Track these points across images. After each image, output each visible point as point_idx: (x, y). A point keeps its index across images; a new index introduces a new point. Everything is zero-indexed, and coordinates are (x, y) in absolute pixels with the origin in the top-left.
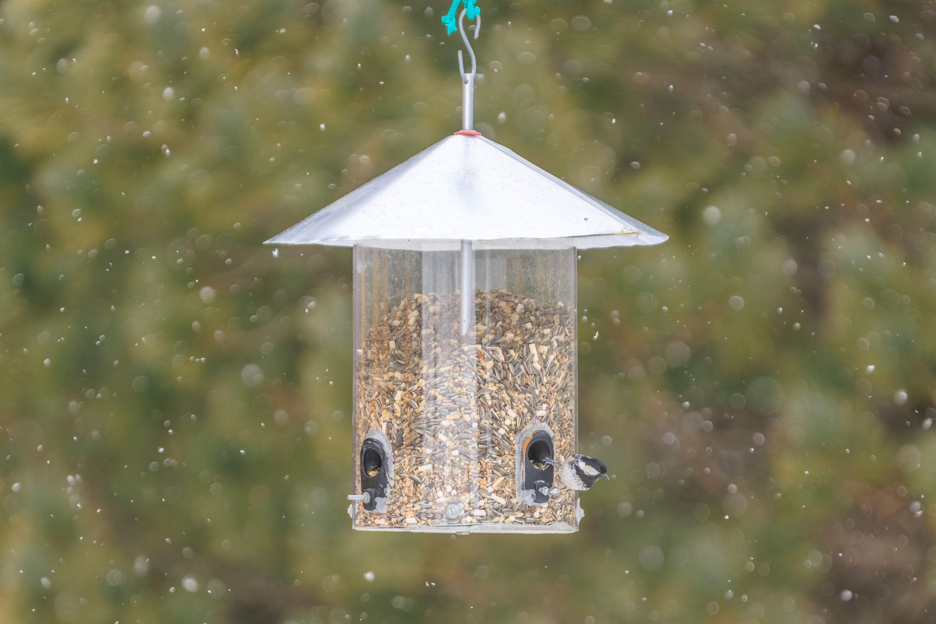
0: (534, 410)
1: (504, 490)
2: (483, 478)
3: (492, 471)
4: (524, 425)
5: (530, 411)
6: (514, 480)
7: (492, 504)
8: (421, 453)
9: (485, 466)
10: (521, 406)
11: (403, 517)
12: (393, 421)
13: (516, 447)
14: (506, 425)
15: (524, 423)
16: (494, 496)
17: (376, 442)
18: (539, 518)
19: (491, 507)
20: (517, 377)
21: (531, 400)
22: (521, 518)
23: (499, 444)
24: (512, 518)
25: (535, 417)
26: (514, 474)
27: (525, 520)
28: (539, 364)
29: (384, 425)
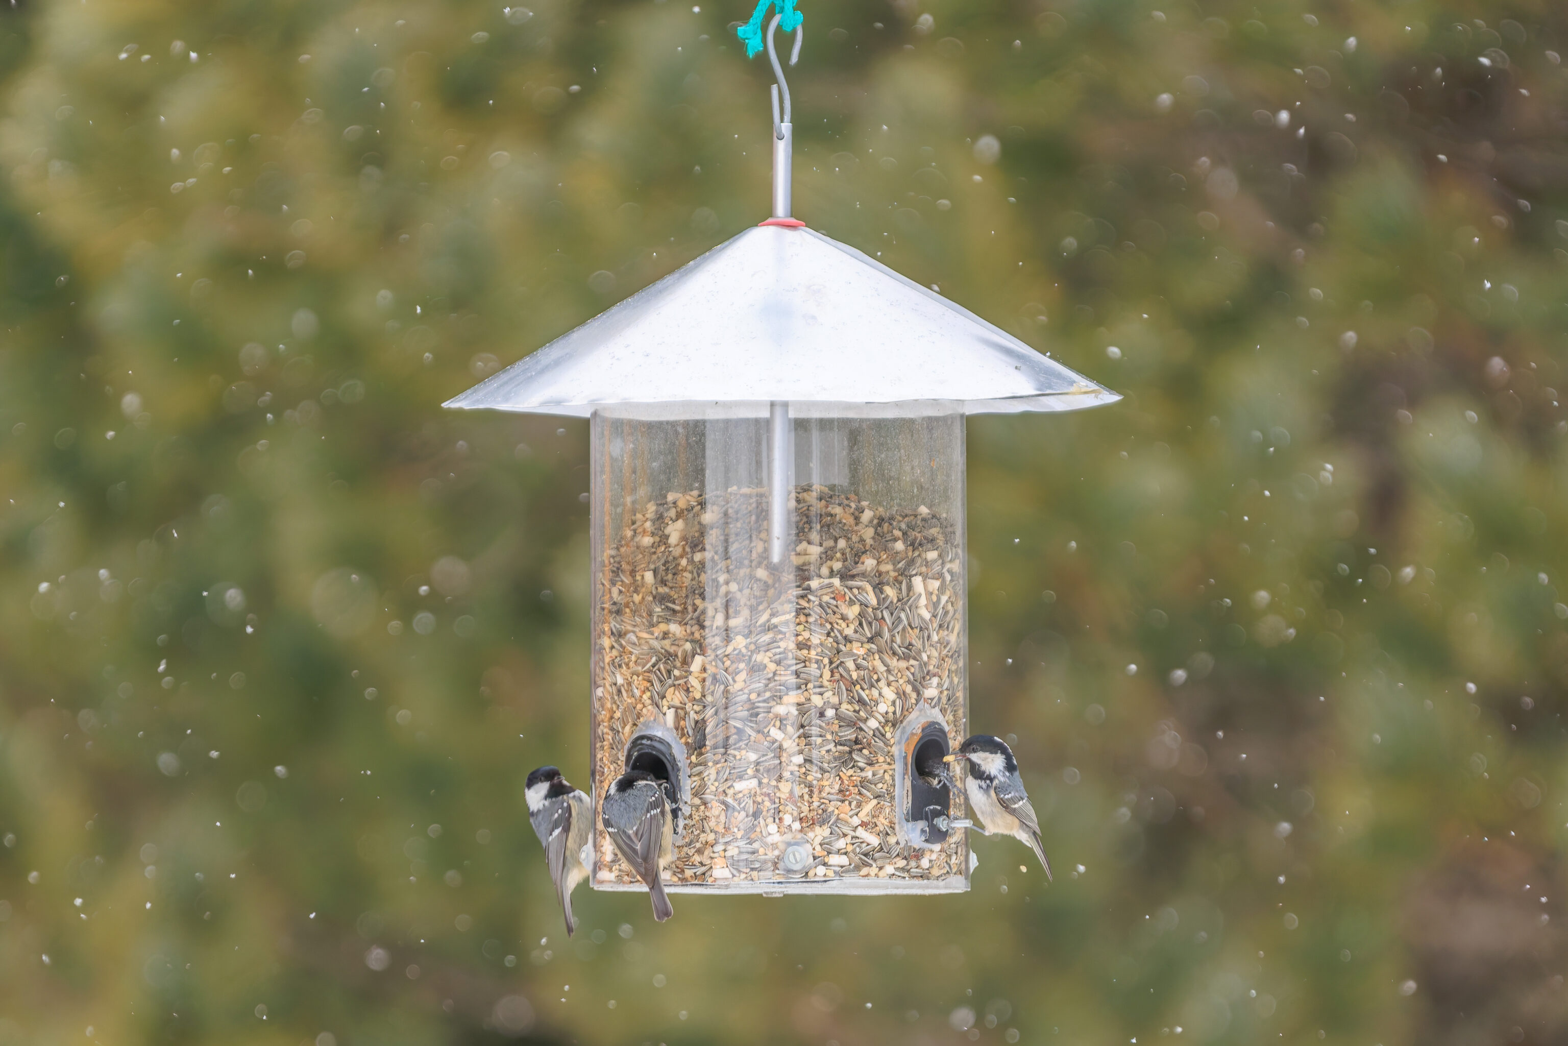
0: (921, 688)
1: (878, 823)
2: (843, 801)
3: (859, 790)
4: (906, 713)
5: (915, 689)
6: (892, 805)
7: (859, 846)
8: (740, 760)
9: (846, 782)
10: (901, 681)
11: (707, 867)
12: (687, 707)
13: (895, 750)
14: (880, 713)
15: (906, 711)
16: (861, 832)
17: (659, 742)
18: (928, 869)
19: (858, 850)
20: (896, 631)
21: (917, 672)
22: (903, 869)
23: (869, 744)
24: (890, 869)
25: (923, 699)
26: (893, 794)
27: (908, 871)
28: (927, 609)
29: (670, 714)
